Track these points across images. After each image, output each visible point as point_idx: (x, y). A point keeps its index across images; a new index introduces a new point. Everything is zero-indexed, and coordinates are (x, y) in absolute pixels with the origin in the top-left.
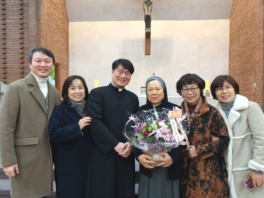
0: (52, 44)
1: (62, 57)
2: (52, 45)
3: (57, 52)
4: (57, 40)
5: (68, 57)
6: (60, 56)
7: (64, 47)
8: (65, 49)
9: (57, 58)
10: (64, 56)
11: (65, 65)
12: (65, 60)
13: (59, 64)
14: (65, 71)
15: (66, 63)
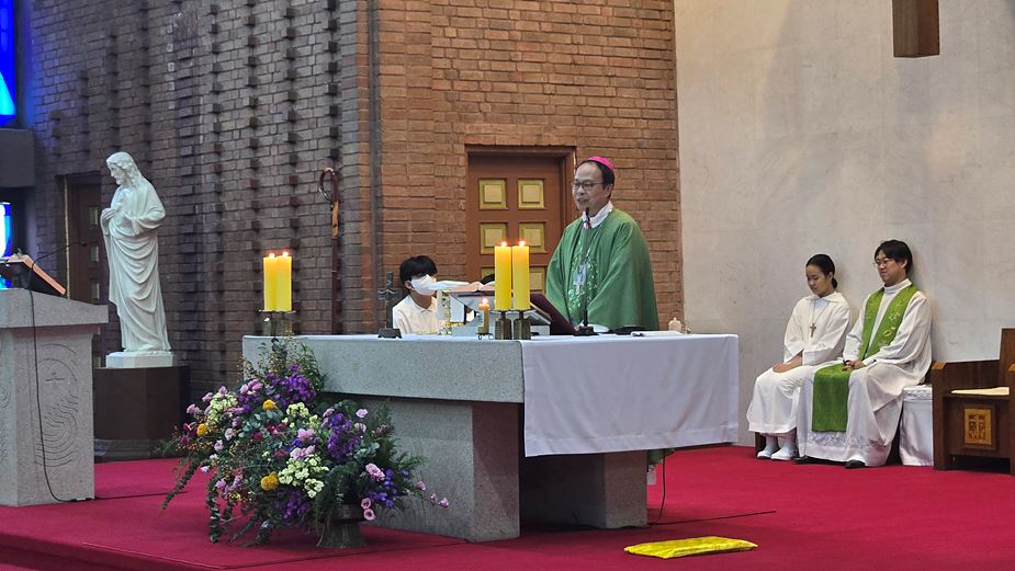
0: (498, 56)
1: (607, 102)
2: (495, 66)
3: (549, 89)
4: (545, 27)
5: (673, 89)
6: (583, 101)
7: (628, 42)
8: (633, 53)
9: (543, 121)
10: (626, 93)
11: (634, 143)
12: (636, 113)
13: (574, 148)
14: (638, 175)
15: (643, 129)
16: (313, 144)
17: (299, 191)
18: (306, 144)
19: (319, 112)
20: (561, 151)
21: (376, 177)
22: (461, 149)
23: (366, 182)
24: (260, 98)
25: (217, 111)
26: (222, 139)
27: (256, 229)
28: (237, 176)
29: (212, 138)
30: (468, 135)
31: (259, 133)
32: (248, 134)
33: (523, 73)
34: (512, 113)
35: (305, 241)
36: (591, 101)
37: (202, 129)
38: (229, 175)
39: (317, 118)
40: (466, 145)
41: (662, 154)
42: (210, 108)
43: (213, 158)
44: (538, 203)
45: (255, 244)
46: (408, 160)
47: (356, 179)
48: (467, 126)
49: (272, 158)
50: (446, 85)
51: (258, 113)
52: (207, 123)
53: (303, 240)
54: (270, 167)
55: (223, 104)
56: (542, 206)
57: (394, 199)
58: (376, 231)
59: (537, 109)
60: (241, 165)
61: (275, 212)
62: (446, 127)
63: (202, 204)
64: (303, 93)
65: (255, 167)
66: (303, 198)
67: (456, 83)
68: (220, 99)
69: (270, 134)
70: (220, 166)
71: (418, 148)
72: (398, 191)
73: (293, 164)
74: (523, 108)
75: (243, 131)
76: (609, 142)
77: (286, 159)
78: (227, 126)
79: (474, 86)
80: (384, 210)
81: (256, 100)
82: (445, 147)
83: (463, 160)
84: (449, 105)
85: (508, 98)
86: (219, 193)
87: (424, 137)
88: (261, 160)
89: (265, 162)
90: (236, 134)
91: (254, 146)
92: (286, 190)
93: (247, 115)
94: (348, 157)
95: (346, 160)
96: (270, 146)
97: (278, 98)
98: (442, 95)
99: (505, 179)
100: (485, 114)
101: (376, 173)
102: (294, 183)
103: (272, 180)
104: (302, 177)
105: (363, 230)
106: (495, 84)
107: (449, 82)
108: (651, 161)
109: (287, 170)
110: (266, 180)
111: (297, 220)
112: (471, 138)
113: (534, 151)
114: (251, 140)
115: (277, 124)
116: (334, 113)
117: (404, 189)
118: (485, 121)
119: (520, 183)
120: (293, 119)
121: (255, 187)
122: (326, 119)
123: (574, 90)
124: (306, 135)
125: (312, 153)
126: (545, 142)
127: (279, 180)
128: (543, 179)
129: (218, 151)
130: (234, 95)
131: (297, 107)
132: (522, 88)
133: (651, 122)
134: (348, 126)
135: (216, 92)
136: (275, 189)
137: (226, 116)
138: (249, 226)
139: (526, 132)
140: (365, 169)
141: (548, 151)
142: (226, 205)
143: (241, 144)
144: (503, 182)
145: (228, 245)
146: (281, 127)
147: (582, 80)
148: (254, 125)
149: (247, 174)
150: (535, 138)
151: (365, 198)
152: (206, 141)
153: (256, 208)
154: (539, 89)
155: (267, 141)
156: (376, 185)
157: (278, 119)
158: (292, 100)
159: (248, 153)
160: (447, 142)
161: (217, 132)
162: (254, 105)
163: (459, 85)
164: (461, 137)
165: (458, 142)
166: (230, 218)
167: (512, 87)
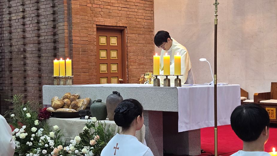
5: (153, 10)
9: (118, 19)
10: (140, 11)
11: (142, 27)
12: (143, 17)
13: (126, 27)
14: (143, 36)
15: (145, 22)
16: (46, 23)
17: (41, 38)
18: (43, 24)
19: (47, 13)
20: (123, 28)
21: (70, 33)
22: (95, 26)
23: (66, 35)
24: (26, 9)
25: (10, 13)
26: (11, 22)
27: (25, 51)
28: (17, 34)
29: (8, 22)
30: (97, 22)
31: (25, 20)
32: (21, 21)
33: (112, 3)
34: (109, 15)
35: (43, 55)
36: (131, 13)
37: (4, 19)
38: (14, 34)
39: (48, 15)
40: (96, 25)
41: (150, 30)
42: (8, 12)
43: (8, 28)
44: (115, 44)
45: (24, 55)
46: (80, 28)
47: (63, 34)
48: (97, 19)
49: (30, 28)
50: (90, 5)
51: (25, 13)
52: (6, 17)
53: (42, 54)
54: (30, 31)
55: (12, 11)
56: (116, 45)
57: (76, 41)
58: (70, 51)
59: (116, 15)
60: (19, 30)
61: (32, 46)
62: (90, 19)
63: (4, 43)
64: (42, 7)
65: (24, 31)
66: (42, 41)
67: (93, 5)
68: (11, 9)
69: (29, 20)
70: (11, 31)
71: (83, 24)
72: (77, 38)
73: (38, 30)
74: (113, 14)
75: (19, 20)
76: (136, 26)
77: (36, 28)
78: (13, 18)
79: (98, 6)
80: (73, 44)
81: (24, 10)
82: (90, 25)
83: (95, 29)
84: (91, 12)
85: (108, 11)
86: (10, 40)
87: (85, 21)
88: (26, 29)
89: (27, 29)
90: (17, 21)
91: (24, 25)
92: (36, 38)
93: (21, 14)
94: (60, 27)
95: (60, 28)
96: (30, 24)
97: (32, 9)
98: (89, 8)
99: (106, 36)
100: (102, 15)
101: (70, 32)
102: (39, 36)
103: (30, 35)
104: (42, 34)
105: (66, 51)
106: (104, 6)
107: (91, 4)
108: (147, 32)
109: (36, 31)
110: (28, 35)
111: (40, 48)
112: (98, 23)
113: (115, 28)
114: (23, 22)
115: (32, 17)
116: (54, 13)
117: (79, 38)
118: (102, 17)
119: (111, 37)
120: (38, 16)
121: (24, 38)
122: (51, 15)
123: (126, 9)
124: (44, 20)
125: (45, 26)
126: (118, 25)
127: (33, 35)
128: (117, 37)
129: (10, 26)
130: (16, 8)
131: (40, 11)
132: (112, 8)
133: (147, 20)
134: (60, 17)
135: (10, 7)
136: (32, 38)
137: (13, 15)
138: (22, 50)
139: (113, 22)
140: (66, 31)
141: (119, 28)
142: (13, 43)
143: (19, 24)
144: (105, 37)
145: (14, 56)
146: (33, 18)
147: (128, 6)
148: (24, 18)
149: (21, 33)
150: (116, 24)
151: (67, 40)
152: (6, 23)
153: (24, 44)
154: (116, 8)
155: (28, 23)
156: (70, 36)
157: (33, 15)
158: (38, 9)
159: (22, 27)
160: (91, 23)
161: (10, 20)
162: (23, 11)
163: (94, 6)
164: (95, 22)
165: (94, 24)
166: (14, 48)
167: (109, 7)
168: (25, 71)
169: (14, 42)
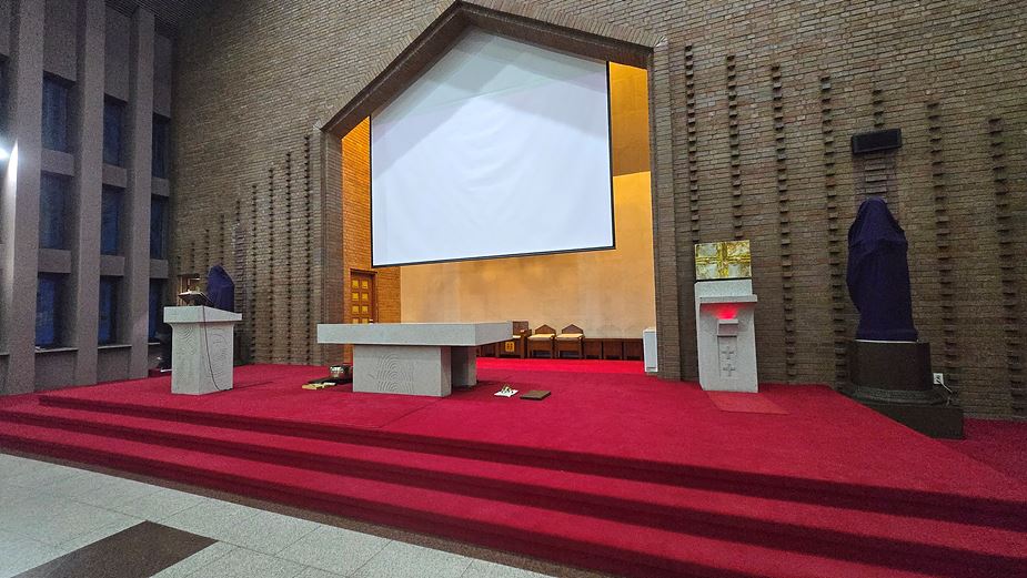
11: (390, 273)
13: (377, 272)
15: (392, 269)
16: (299, 265)
17: (292, 280)
18: (295, 266)
19: (301, 256)
20: (373, 273)
22: (349, 270)
23: (322, 277)
24: (275, 251)
28: (263, 275)
29: (252, 263)
31: (274, 262)
32: (269, 262)
33: (365, 250)
34: (362, 261)
38: (259, 275)
41: (396, 276)
42: (252, 254)
43: (252, 270)
44: (366, 287)
48: (351, 264)
49: (279, 269)
51: (274, 255)
54: (278, 272)
58: (326, 293)
60: (266, 271)
61: (280, 287)
62: (345, 263)
63: (247, 284)
64: (295, 250)
65: (272, 273)
66: (294, 283)
68: (256, 251)
71: (339, 268)
74: (365, 260)
76: (385, 272)
82: (345, 269)
83: (349, 273)
84: (346, 256)
85: (361, 257)
98: (345, 253)
99: (359, 280)
105: (322, 292)
106: (358, 252)
107: (346, 250)
112: (352, 267)
113: (367, 273)
118: (356, 262)
119: (363, 282)
120: (289, 258)
122: (305, 257)
124: (295, 263)
126: (370, 270)
127: (283, 277)
128: (368, 281)
130: (263, 250)
131: (292, 254)
135: (254, 248)
136: (281, 279)
137: (259, 256)
138: (268, 291)
140: (322, 273)
141: (370, 273)
143: (265, 265)
146: (284, 260)
149: (268, 275)
150: (367, 269)
151: (323, 282)
153: (272, 286)
155: (277, 264)
157: (283, 257)
158: (289, 252)
159: (269, 268)
162: (272, 253)
163: (349, 251)
164: (349, 267)
166: (259, 289)
167: (363, 253)
168: (271, 312)
169: (258, 283)
